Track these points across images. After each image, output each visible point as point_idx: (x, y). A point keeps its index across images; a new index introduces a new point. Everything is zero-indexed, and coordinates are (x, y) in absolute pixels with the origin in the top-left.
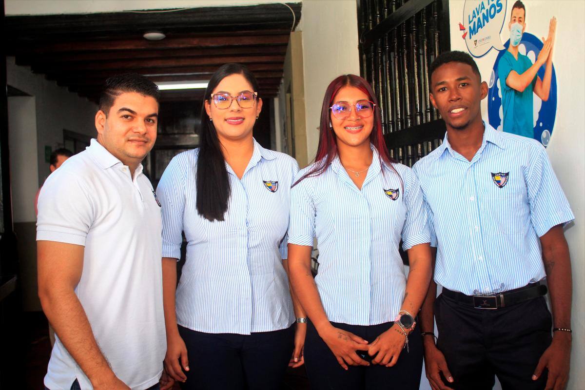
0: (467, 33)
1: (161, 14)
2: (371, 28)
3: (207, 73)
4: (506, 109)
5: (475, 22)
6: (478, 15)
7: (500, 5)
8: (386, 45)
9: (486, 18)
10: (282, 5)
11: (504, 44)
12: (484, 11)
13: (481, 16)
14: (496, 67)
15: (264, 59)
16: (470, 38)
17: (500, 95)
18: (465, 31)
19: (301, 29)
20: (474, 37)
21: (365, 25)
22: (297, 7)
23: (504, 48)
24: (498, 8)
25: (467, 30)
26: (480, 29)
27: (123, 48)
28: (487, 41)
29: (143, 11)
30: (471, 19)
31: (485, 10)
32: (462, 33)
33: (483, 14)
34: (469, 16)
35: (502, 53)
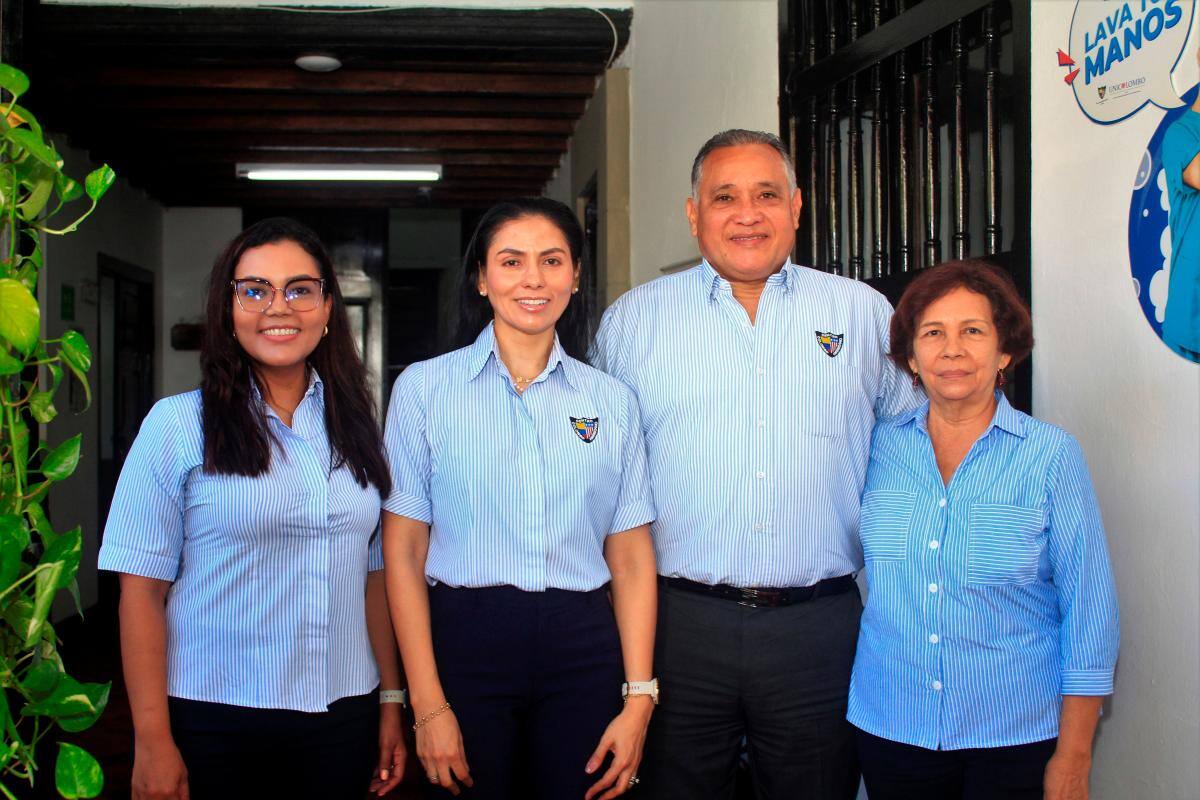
0: (1078, 71)
1: (337, 16)
2: (813, 63)
3: (407, 150)
4: (1179, 234)
5: (1102, 49)
6: (1112, 31)
7: (1178, 12)
8: (852, 98)
9: (1134, 39)
10: (592, 12)
11: (1181, 95)
12: (1131, 25)
13: (1120, 34)
14: (1155, 146)
15: (528, 125)
16: (1088, 82)
17: (1165, 204)
18: (1074, 69)
19: (628, 65)
20: (1097, 81)
21: (797, 56)
22: (623, 18)
23: (1183, 104)
24: (1168, 18)
25: (1080, 64)
26: (1115, 63)
27: (246, 85)
28: (1135, 88)
29: (301, 7)
30: (1091, 41)
31: (1134, 22)
32: (1065, 71)
33: (1127, 31)
34: (1087, 35)
35: (1172, 115)
